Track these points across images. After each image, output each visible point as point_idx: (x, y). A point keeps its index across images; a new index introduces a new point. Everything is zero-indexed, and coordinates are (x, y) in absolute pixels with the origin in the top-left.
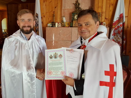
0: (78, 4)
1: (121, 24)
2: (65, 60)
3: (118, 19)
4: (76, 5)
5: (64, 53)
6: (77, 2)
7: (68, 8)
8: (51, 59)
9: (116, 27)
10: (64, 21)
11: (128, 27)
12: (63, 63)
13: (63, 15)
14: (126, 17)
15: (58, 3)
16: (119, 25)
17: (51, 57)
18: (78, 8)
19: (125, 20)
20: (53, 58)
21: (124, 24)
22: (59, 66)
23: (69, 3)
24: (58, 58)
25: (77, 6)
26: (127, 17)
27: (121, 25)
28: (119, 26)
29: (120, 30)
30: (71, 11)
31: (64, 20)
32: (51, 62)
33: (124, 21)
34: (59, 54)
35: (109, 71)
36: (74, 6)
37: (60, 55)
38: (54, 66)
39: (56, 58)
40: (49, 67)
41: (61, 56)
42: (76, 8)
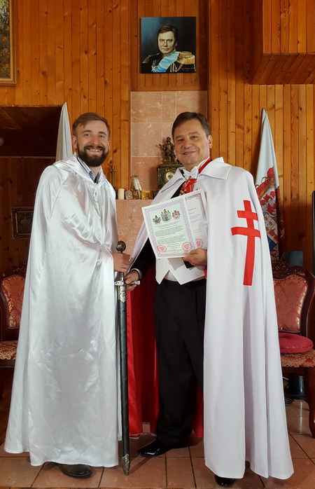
0: (169, 147)
1: (273, 190)
2: (186, 220)
3: (264, 181)
4: (166, 149)
5: (183, 208)
6: (167, 141)
7: (146, 155)
8: (158, 225)
9: (263, 199)
10: (137, 188)
11: (285, 199)
12: (184, 227)
13: (134, 174)
14: (279, 176)
15: (120, 141)
16: (268, 193)
17: (157, 221)
18: (170, 155)
19: (278, 182)
20: (162, 221)
21: (277, 190)
22: (177, 234)
23: (147, 144)
24: (172, 220)
25: (168, 151)
26: (283, 176)
27: (272, 193)
28: (269, 195)
29: (272, 205)
30: (154, 164)
31: (138, 185)
32: (159, 229)
33: (278, 185)
34: (172, 211)
35: (244, 210)
36: (159, 151)
37: (175, 211)
38: (166, 237)
39: (167, 220)
40: (157, 239)
41: (176, 214)
42: (166, 155)
